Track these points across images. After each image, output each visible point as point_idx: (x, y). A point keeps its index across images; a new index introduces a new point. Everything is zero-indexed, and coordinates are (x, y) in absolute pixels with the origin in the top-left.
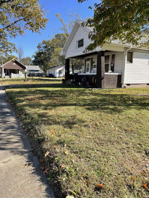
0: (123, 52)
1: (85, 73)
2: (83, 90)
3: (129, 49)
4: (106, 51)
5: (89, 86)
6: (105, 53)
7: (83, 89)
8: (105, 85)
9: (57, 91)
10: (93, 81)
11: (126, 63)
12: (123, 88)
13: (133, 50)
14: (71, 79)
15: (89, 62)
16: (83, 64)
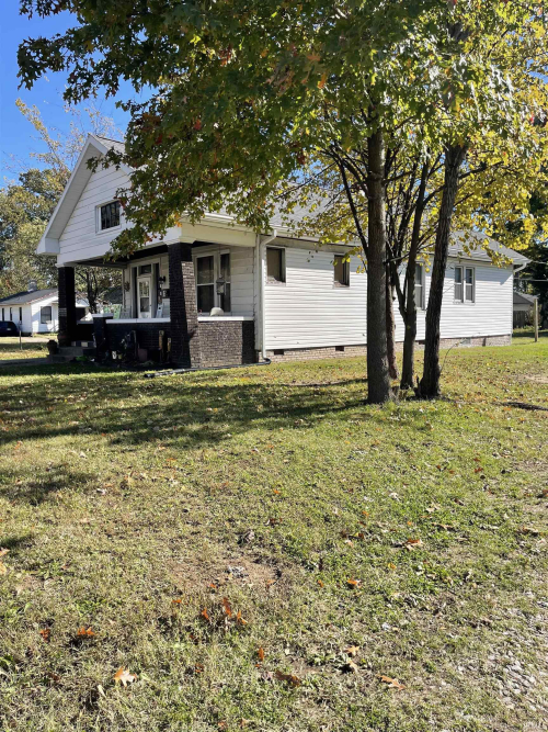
0: (254, 248)
1: (136, 317)
2: (125, 378)
3: (269, 240)
4: (197, 244)
5: (146, 363)
6: (194, 250)
7: (123, 374)
8: (201, 355)
9: (18, 387)
10: (160, 344)
11: (264, 283)
12: (263, 364)
13: (283, 241)
14: (85, 340)
15: (146, 280)
16: (128, 285)
